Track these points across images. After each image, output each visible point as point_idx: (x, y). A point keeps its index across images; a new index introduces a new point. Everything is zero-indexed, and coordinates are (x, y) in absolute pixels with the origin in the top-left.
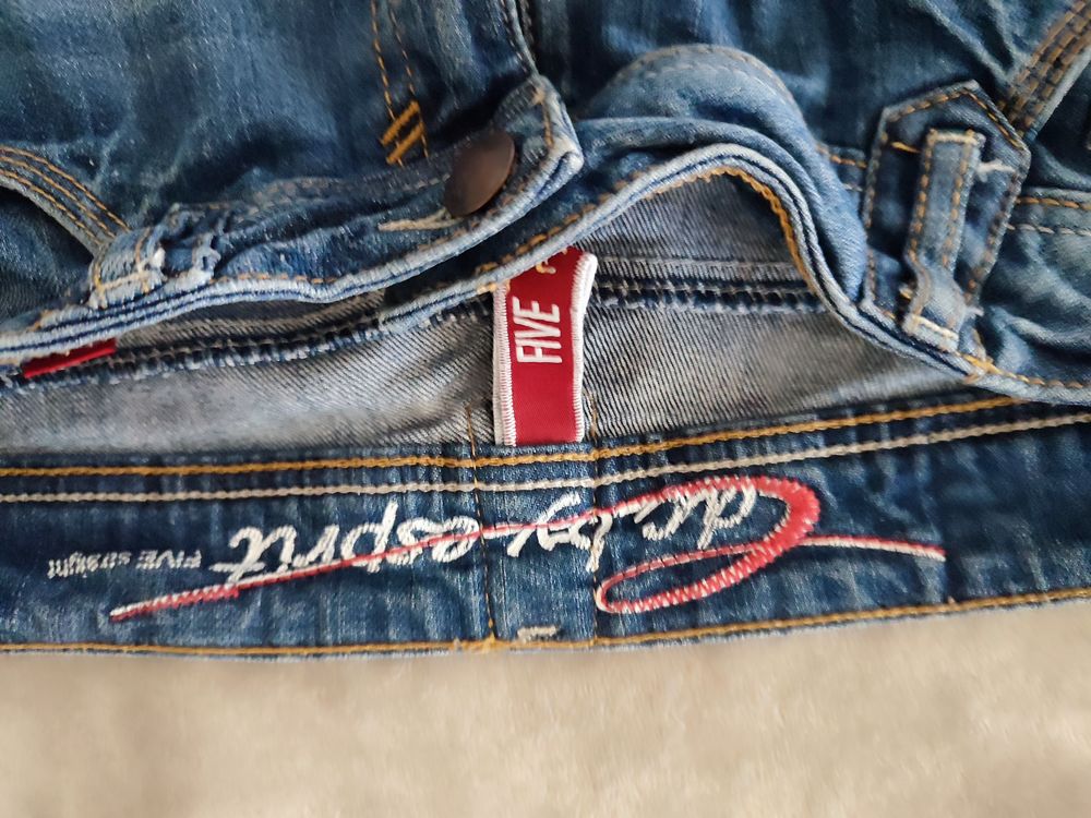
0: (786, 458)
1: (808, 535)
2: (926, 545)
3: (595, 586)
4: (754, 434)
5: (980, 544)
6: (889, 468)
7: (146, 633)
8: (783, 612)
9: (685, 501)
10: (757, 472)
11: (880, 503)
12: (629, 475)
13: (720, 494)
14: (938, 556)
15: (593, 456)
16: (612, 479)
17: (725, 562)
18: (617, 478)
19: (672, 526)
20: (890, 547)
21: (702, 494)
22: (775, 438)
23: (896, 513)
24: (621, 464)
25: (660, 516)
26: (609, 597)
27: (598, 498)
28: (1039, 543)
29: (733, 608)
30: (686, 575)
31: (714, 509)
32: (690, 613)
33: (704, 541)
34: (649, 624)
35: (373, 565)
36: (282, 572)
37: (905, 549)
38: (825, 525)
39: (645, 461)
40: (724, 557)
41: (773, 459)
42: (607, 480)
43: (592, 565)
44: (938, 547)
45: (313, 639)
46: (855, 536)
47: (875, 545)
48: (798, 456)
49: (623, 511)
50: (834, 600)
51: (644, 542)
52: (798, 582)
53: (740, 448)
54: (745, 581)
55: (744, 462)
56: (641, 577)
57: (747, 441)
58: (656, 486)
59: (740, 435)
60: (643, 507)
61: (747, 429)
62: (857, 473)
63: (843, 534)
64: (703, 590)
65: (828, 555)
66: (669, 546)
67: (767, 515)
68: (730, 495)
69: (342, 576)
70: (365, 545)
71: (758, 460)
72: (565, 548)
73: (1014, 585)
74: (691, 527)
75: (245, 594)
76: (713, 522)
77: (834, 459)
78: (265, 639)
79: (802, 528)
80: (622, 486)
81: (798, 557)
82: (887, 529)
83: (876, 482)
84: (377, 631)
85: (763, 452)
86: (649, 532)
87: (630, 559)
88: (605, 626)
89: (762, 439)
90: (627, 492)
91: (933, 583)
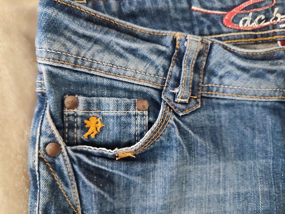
0: (232, 34)
1: (226, 14)
2: (197, 11)
3: (275, 4)
4: (240, 40)
6: (206, 31)
9: (255, 25)
10: (240, 31)
11: (208, 22)
12: (266, 32)
13: (247, 25)
14: (193, 8)
15: (275, 37)
17: (246, 8)
18: (269, 32)
19: (258, 18)
20: (205, 11)
21: (251, 26)
22: (235, 39)
23: (204, 20)
24: (268, 35)
25: (260, 21)
27: (274, 26)
28: (169, 10)
31: (248, 22)
33: (251, 14)
37: (202, 10)
38: (222, 17)
39: (262, 36)
40: (246, 10)
41: (235, 34)
42: (272, 31)
43: (276, 9)
44: (193, 10)
46: (214, 14)
47: (209, 11)
48: (229, 34)
49: (268, 23)
51: (265, 14)
52: (229, 3)
53: (243, 37)
54: (242, 3)
55: (242, 33)
56: (266, 6)
57: (241, 38)
58: (261, 29)
59: (243, 40)
60: (263, 24)
61: (241, 42)
62: (214, 30)
63: (217, 14)
66: (259, 13)
67: (236, 19)
68: (246, 25)
71: (239, 34)
74: (254, 17)
76: (249, 18)
77: (220, 34)
79: (228, 16)
80: (268, 29)
81: (228, 9)
82: (206, 15)
83: (209, 28)
85: (238, 36)
86: (263, 17)
87: (267, 11)
89: (238, 39)
90: (267, 28)
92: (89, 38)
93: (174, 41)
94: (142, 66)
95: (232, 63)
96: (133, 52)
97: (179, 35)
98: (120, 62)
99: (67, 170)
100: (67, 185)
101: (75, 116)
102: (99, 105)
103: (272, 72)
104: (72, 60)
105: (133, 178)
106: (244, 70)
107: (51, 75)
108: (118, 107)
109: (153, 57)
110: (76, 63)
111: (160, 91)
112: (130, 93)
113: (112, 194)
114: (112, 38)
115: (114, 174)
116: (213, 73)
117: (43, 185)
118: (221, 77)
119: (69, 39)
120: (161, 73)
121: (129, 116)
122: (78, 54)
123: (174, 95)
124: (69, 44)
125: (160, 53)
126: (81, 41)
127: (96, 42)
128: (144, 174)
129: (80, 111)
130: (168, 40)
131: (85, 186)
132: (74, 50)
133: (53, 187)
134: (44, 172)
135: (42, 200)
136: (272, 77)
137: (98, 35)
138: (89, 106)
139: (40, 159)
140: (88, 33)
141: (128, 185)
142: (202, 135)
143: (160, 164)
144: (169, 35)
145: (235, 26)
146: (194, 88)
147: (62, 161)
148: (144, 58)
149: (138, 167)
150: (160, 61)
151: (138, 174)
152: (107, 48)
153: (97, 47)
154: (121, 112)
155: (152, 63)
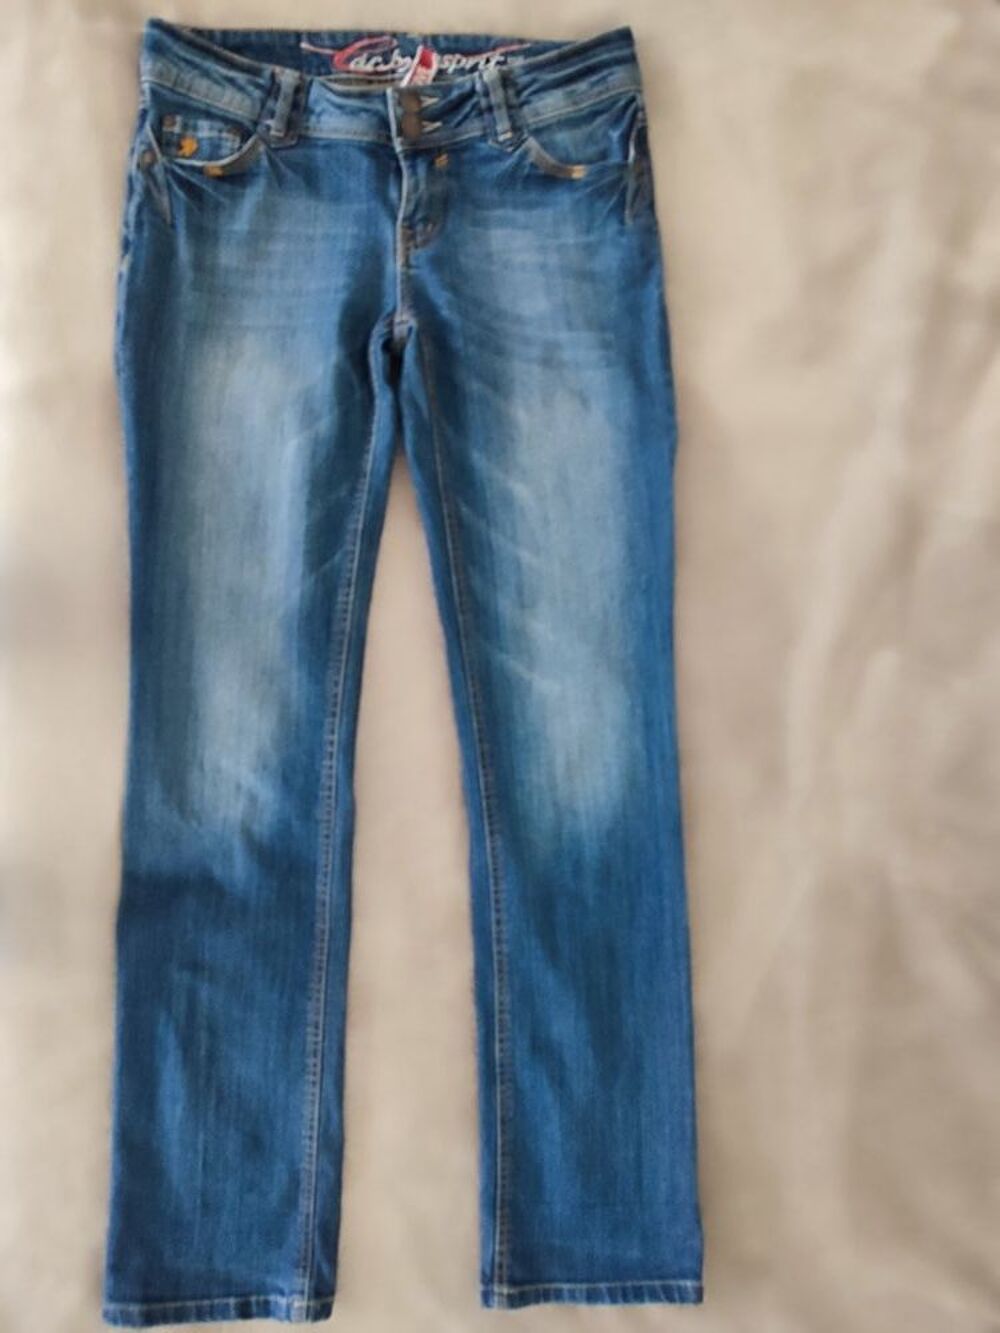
1: (337, 54)
2: (305, 49)
5: (290, 48)
7: (521, 41)
8: (346, 34)
9: (369, 68)
10: (349, 72)
11: (317, 61)
14: (302, 45)
16: (389, 77)
17: (360, 49)
20: (315, 49)
23: (313, 58)
25: (377, 64)
26: (391, 43)
27: (393, 71)
28: (276, 46)
29: (359, 36)
30: (370, 47)
31: (361, 64)
32: (371, 35)
33: (365, 55)
34: (381, 34)
35: (458, 56)
36: (485, 56)
37: (311, 48)
38: (332, 57)
43: (396, 52)
44: (302, 48)
45: (475, 38)
46: (325, 53)
47: (319, 50)
50: (332, 35)
52: (340, 41)
54: (355, 43)
56: (383, 47)
58: (376, 73)
60: (382, 68)
63: (328, 54)
64: (365, 42)
65: (333, 48)
66: (375, 55)
67: (349, 60)
69: (467, 53)
70: (459, 62)
72: (403, 56)
73: (284, 35)
74: (368, 60)
75: (494, 49)
76: (363, 60)
78: (488, 39)
79: (339, 57)
81: (341, 48)
82: (316, 55)
84: (457, 38)
86: (380, 59)
88: (394, 35)
90: (384, 73)
91: (304, 37)
92: (188, 62)
93: (273, 76)
94: (238, 96)
95: (328, 100)
96: (231, 81)
97: (278, 69)
98: (217, 89)
99: (160, 177)
100: (159, 191)
101: (172, 133)
102: (195, 128)
103: (366, 111)
104: (173, 78)
105: (222, 199)
106: (340, 107)
107: (154, 93)
108: (211, 129)
109: (251, 88)
110: (175, 84)
111: (256, 123)
112: (226, 120)
113: (201, 209)
114: (209, 64)
115: (203, 190)
116: (312, 112)
117: (138, 188)
118: (319, 115)
119: (172, 62)
120: (258, 106)
121: (220, 139)
122: (178, 76)
123: (268, 128)
124: (171, 65)
125: (258, 86)
126: (182, 64)
127: (195, 66)
128: (235, 199)
129: (177, 129)
130: (267, 73)
131: (176, 195)
132: (175, 71)
133: (147, 192)
134: (140, 176)
135: (136, 199)
136: (364, 115)
137: (197, 60)
138: (185, 126)
139: (138, 166)
140: (189, 56)
141: (218, 206)
142: (295, 171)
143: (248, 191)
144: (268, 68)
145: (344, 67)
146: (290, 125)
147: (158, 169)
148: (241, 89)
149: (227, 187)
150: (257, 94)
151: (225, 195)
152: (206, 74)
153: (196, 72)
154: (215, 134)
155: (249, 95)
